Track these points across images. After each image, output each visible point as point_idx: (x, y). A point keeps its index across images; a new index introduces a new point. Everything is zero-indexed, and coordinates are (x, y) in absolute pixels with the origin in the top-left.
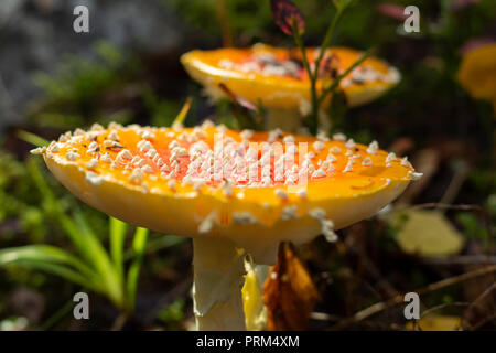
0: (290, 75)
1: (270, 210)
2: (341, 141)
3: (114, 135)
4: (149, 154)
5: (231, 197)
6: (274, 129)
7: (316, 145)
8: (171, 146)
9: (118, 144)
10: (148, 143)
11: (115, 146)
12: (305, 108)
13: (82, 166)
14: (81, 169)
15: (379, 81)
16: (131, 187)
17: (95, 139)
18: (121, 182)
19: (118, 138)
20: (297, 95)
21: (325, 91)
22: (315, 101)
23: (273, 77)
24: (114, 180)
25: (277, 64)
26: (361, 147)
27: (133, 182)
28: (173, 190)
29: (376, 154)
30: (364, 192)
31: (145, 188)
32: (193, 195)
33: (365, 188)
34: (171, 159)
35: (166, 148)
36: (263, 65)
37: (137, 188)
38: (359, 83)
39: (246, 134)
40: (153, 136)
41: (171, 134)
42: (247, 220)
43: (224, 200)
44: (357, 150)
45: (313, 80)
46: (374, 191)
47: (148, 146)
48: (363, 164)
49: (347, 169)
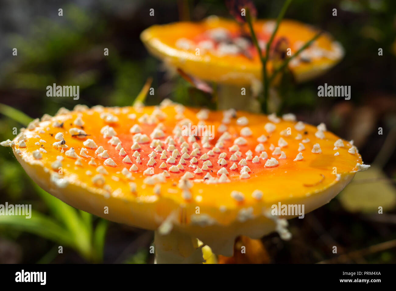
0: (242, 54)
1: (228, 212)
2: (291, 122)
3: (79, 121)
4: (111, 142)
5: (190, 201)
6: (228, 109)
7: (268, 127)
8: (133, 130)
9: (83, 132)
10: (111, 129)
11: (80, 134)
12: (257, 87)
13: (48, 166)
14: (46, 170)
15: (324, 58)
16: (94, 190)
17: (62, 126)
18: (84, 185)
19: (83, 123)
20: (249, 77)
21: (275, 72)
22: (266, 80)
23: (227, 56)
24: (78, 183)
25: (230, 41)
26: (310, 128)
27: (96, 185)
28: (135, 193)
29: (325, 139)
30: (316, 190)
31: (108, 191)
32: (153, 199)
33: (317, 184)
34: (132, 147)
35: (128, 132)
36: (217, 43)
37: (100, 191)
38: (305, 62)
39: (203, 114)
40: (116, 119)
41: (133, 116)
42: (205, 223)
43: (183, 204)
44: (306, 133)
45: (264, 63)
46: (325, 188)
47: (111, 133)
48: (313, 151)
49: (298, 158)
